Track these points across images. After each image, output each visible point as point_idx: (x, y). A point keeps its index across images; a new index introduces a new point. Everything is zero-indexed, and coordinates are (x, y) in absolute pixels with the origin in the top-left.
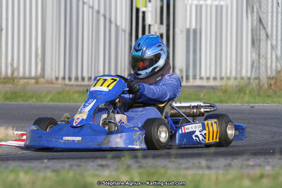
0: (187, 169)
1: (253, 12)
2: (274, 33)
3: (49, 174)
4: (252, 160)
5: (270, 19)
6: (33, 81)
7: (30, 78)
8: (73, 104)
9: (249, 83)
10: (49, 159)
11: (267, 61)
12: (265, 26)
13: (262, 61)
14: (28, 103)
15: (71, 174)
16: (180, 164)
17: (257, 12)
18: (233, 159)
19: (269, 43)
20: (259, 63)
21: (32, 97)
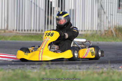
0: (70, 69)
1: (98, 2)
3: (10, 71)
4: (98, 66)
5: (106, 5)
6: (3, 31)
8: (20, 41)
9: (97, 33)
10: (10, 65)
11: (104, 23)
13: (102, 23)
15: (20, 71)
16: (67, 67)
17: (100, 3)
18: (90, 65)
19: (105, 15)
21: (2, 38)
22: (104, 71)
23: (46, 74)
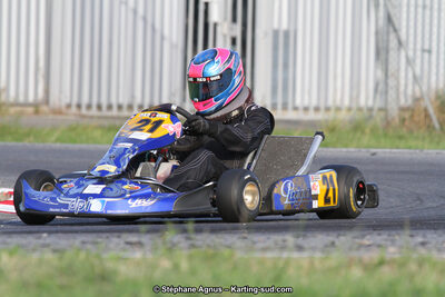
0: (265, 249)
1: (377, 6)
2: (411, 38)
3: (49, 256)
4: (368, 237)
5: (404, 16)
6: (30, 110)
7: (26, 105)
8: (92, 146)
9: (371, 117)
10: (50, 233)
11: (398, 83)
12: (397, 26)
13: (391, 82)
14: (20, 144)
15: (82, 255)
16: (254, 243)
17: (385, 5)
18: (339, 235)
19: (403, 53)
20: (386, 84)
21: (28, 135)
22: (388, 257)
23: (176, 267)
